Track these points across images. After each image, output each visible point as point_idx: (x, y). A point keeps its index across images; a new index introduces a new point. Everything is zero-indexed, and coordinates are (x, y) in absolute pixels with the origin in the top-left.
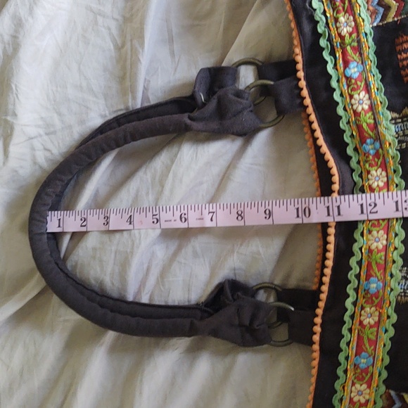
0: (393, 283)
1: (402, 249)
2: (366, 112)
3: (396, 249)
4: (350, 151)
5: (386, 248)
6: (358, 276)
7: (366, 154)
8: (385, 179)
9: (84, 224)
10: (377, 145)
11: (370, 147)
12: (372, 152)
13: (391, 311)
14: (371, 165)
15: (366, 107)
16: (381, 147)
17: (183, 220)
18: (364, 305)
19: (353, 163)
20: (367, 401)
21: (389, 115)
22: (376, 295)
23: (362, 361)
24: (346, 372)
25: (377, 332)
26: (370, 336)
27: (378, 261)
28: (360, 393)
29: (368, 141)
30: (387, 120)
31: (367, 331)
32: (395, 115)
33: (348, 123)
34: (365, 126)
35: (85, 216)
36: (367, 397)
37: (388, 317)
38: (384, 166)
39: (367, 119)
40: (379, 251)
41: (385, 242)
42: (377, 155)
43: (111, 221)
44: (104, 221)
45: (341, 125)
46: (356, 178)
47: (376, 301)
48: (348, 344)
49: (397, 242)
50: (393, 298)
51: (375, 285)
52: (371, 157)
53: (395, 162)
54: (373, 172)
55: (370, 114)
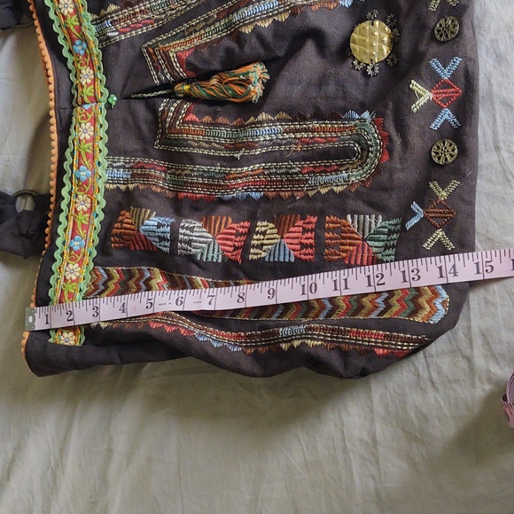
0: (100, 171)
1: (106, 138)
2: (71, 15)
3: (101, 139)
4: (65, 53)
5: (93, 139)
6: (72, 166)
7: (78, 55)
8: (92, 77)
9: (70, 318)
10: (85, 45)
11: (80, 48)
12: (82, 52)
13: (100, 197)
14: (82, 65)
15: (71, 11)
16: (88, 47)
17: (179, 303)
18: (78, 193)
19: (70, 65)
20: (78, 278)
21: (90, 17)
22: (86, 183)
23: (76, 243)
24: (62, 255)
25: (90, 217)
26: (84, 221)
27: (87, 150)
28: (72, 271)
29: (77, 42)
30: (88, 21)
31: (80, 217)
32: (95, 17)
33: (60, 26)
34: (72, 28)
35: (71, 309)
36: (78, 274)
37: (98, 203)
38: (92, 65)
39: (73, 22)
40: (87, 141)
41: (92, 134)
42: (85, 55)
43: (102, 311)
44: (93, 312)
45: (54, 29)
46: (72, 78)
47: (87, 189)
48: (65, 230)
49: (102, 133)
50: (100, 184)
51: (85, 173)
52: (81, 58)
53: (98, 60)
54: (83, 71)
55: (75, 16)
